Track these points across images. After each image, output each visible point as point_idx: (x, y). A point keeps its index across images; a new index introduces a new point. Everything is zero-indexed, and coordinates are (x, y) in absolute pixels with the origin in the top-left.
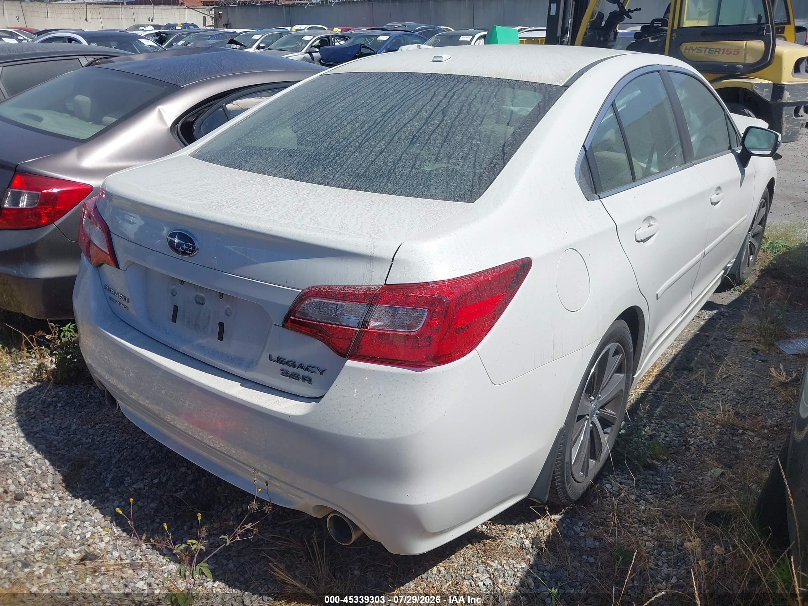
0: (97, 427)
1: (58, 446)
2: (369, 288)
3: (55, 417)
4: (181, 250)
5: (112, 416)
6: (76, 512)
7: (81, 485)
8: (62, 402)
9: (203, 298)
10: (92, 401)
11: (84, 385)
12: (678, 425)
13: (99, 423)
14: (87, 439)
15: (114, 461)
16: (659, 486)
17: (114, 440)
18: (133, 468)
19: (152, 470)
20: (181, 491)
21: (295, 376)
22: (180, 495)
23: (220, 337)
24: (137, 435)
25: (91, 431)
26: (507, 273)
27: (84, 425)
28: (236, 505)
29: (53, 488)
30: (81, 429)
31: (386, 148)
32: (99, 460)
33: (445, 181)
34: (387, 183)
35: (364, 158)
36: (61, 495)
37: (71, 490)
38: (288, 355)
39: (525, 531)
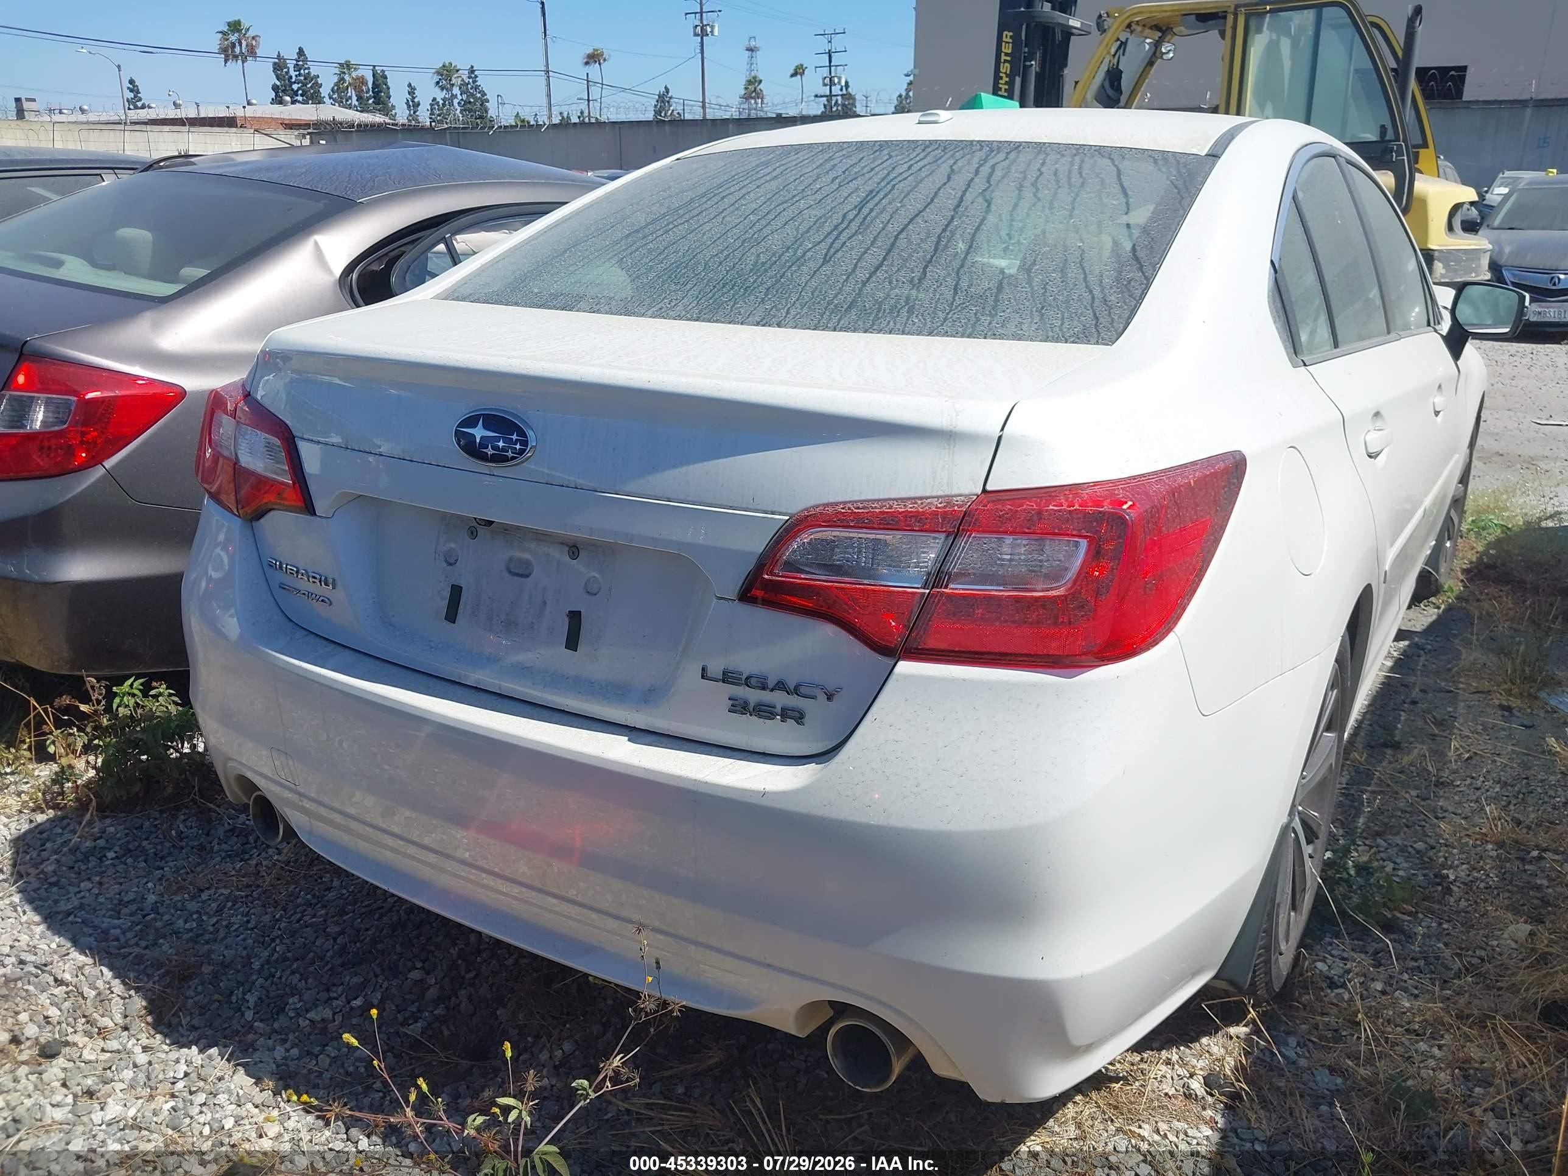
0: (205, 896)
1: (123, 940)
2: (948, 499)
3: (105, 880)
4: (490, 451)
5: (233, 873)
6: (192, 1075)
7: (188, 1018)
8: (117, 848)
9: (528, 563)
10: (183, 844)
11: (161, 812)
12: (1412, 846)
13: (208, 889)
14: (186, 922)
15: (256, 965)
16: (1422, 963)
17: (248, 922)
18: (304, 977)
19: (348, 978)
20: (416, 1022)
21: (764, 711)
22: (415, 1029)
23: (572, 643)
24: (298, 910)
25: (192, 906)
26: (1214, 475)
27: (175, 893)
28: (548, 1045)
29: (126, 1028)
30: (168, 902)
31: (885, 259)
32: (223, 962)
33: (1034, 309)
34: (908, 318)
35: (844, 277)
36: (145, 1041)
37: (165, 1030)
38: (747, 662)
39: (1184, 1064)
